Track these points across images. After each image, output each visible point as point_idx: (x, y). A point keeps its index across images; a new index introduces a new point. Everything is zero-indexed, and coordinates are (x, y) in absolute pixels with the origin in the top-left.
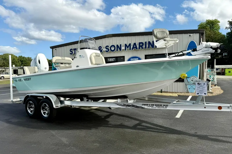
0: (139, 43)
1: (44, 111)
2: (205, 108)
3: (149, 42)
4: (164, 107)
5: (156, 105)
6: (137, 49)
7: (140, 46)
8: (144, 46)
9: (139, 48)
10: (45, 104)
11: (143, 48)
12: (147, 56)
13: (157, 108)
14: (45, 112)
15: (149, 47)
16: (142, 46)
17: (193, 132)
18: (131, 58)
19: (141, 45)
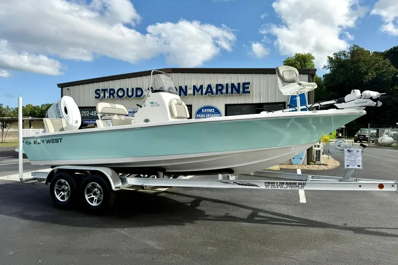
0: (216, 85)
1: (91, 195)
2: (360, 186)
3: (233, 85)
4: (300, 186)
5: (287, 183)
6: (213, 94)
7: (217, 90)
8: (224, 91)
9: (217, 93)
10: (92, 185)
11: (222, 93)
12: (228, 107)
13: (288, 188)
14: (93, 198)
15: (232, 93)
16: (221, 90)
17: (340, 223)
18: (203, 108)
19: (220, 88)
